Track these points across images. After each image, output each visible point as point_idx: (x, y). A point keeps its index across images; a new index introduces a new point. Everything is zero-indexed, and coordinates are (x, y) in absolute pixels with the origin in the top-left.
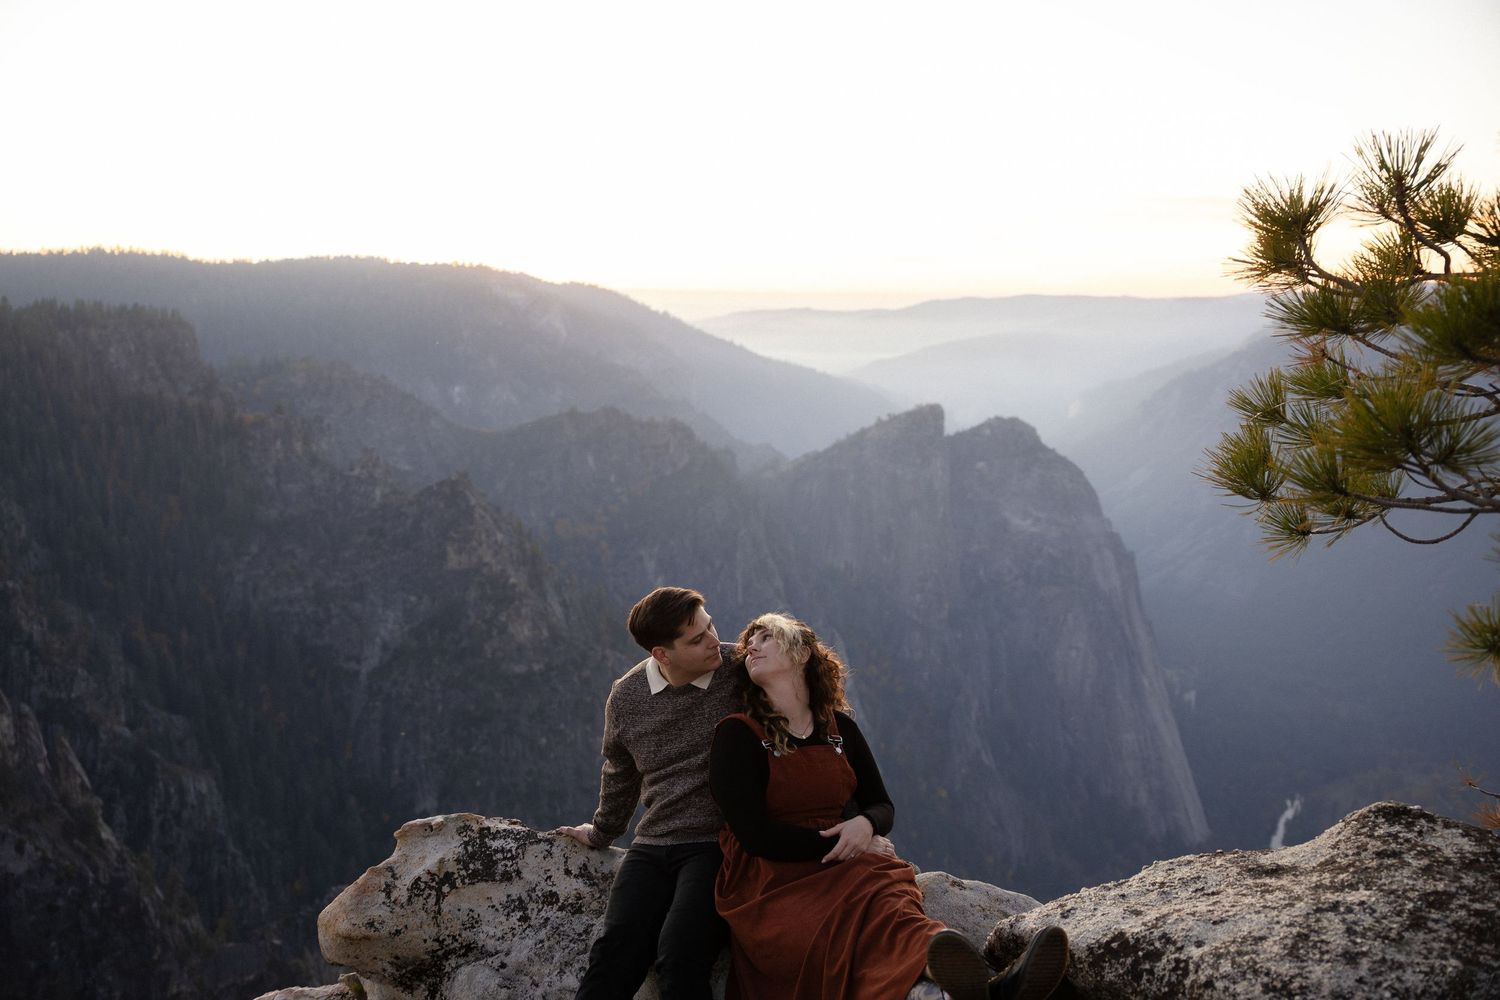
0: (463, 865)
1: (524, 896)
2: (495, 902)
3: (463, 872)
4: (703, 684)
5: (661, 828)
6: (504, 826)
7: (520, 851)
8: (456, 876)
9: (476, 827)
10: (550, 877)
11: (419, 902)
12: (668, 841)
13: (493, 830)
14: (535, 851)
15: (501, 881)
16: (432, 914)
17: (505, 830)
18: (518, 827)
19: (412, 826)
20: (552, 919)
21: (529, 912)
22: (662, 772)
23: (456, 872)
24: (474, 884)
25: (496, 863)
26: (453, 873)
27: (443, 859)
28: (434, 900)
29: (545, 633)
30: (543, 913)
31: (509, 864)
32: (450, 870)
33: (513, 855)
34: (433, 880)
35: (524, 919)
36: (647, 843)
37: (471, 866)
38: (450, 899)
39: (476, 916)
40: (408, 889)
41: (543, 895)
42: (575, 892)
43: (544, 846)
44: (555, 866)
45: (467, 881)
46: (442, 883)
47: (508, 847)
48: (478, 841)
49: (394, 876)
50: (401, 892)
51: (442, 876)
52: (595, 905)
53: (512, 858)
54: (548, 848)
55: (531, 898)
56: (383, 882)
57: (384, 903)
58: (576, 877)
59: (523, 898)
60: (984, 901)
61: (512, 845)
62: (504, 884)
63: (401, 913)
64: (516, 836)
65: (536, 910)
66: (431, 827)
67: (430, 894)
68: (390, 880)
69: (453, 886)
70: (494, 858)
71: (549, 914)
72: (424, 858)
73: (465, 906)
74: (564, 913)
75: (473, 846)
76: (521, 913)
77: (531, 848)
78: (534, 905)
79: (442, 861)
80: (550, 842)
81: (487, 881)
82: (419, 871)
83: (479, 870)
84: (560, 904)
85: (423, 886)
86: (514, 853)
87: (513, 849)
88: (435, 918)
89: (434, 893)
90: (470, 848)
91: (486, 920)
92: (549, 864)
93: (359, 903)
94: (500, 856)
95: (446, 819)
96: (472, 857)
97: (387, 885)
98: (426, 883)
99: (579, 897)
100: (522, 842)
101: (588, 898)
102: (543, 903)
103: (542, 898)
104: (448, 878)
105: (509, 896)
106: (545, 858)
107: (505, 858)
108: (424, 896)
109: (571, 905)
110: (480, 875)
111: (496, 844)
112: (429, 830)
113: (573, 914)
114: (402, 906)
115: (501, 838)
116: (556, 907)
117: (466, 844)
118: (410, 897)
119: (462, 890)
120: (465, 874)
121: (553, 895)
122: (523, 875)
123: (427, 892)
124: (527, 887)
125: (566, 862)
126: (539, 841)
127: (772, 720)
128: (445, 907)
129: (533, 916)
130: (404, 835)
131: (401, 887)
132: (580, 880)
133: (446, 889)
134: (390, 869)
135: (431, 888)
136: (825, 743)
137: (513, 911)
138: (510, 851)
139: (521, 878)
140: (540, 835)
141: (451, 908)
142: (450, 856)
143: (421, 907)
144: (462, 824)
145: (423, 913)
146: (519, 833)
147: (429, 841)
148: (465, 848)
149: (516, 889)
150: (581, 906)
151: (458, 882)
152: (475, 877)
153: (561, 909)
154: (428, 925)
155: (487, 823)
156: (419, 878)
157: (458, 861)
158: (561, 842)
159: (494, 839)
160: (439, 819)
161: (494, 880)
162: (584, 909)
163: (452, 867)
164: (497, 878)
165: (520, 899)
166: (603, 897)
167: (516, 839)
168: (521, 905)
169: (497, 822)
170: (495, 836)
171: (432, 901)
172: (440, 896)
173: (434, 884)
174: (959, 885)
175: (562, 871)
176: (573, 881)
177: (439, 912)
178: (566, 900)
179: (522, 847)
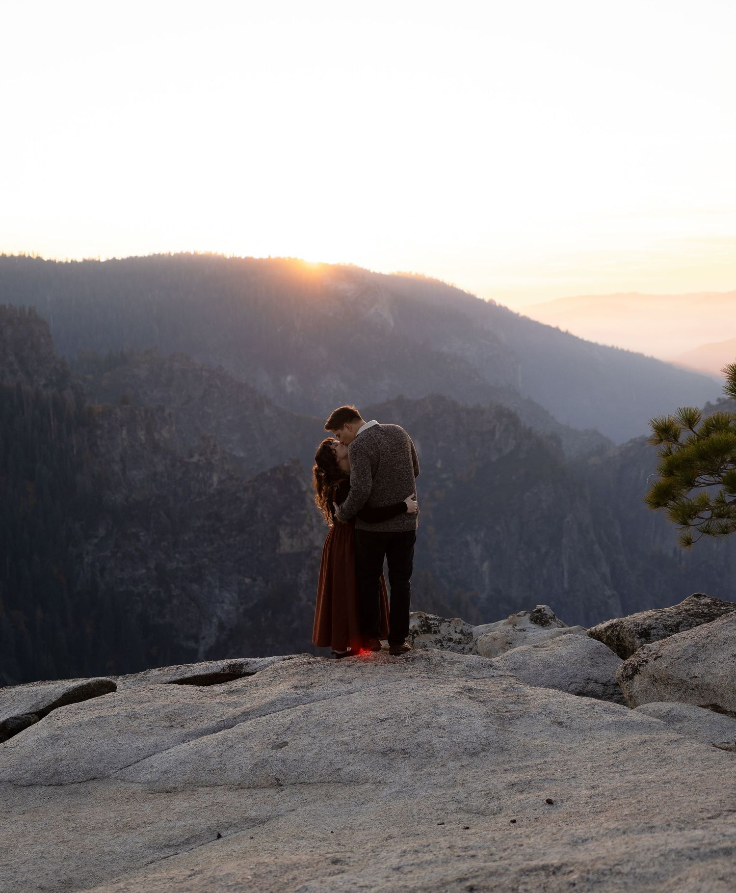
1: (441, 639)
2: (432, 640)
3: (421, 630)
6: (433, 617)
9: (424, 616)
10: (450, 633)
14: (444, 625)
15: (434, 633)
18: (438, 617)
20: (451, 646)
25: (432, 628)
30: (448, 644)
31: (436, 628)
35: (442, 645)
37: (423, 628)
38: (417, 638)
39: (425, 645)
41: (448, 639)
44: (451, 630)
46: (414, 633)
48: (425, 621)
52: (465, 642)
53: (437, 626)
54: (449, 624)
55: (443, 639)
61: (436, 622)
62: (434, 635)
69: (418, 634)
70: (431, 626)
73: (422, 641)
77: (443, 623)
78: (445, 641)
80: (449, 622)
81: (428, 633)
83: (426, 629)
87: (437, 624)
91: (429, 646)
92: (449, 629)
94: (433, 625)
96: (424, 625)
99: (460, 639)
101: (463, 640)
102: (448, 641)
105: (436, 638)
106: (448, 627)
107: (435, 626)
111: (431, 622)
113: (458, 644)
117: (421, 622)
119: (421, 636)
121: (452, 639)
124: (442, 636)
125: (455, 629)
126: (446, 622)
128: (415, 641)
129: (445, 645)
133: (415, 635)
137: (438, 643)
139: (440, 633)
140: (446, 620)
142: (416, 625)
144: (421, 615)
146: (439, 619)
149: (439, 637)
150: (461, 642)
151: (419, 633)
152: (425, 632)
153: (454, 643)
155: (428, 616)
157: (419, 626)
158: (453, 622)
161: (431, 633)
163: (417, 628)
166: (468, 640)
167: (438, 621)
168: (440, 641)
169: (431, 615)
170: (431, 619)
171: (411, 639)
172: (414, 638)
175: (454, 632)
176: (458, 634)
177: (413, 643)
178: (456, 640)
179: (440, 623)
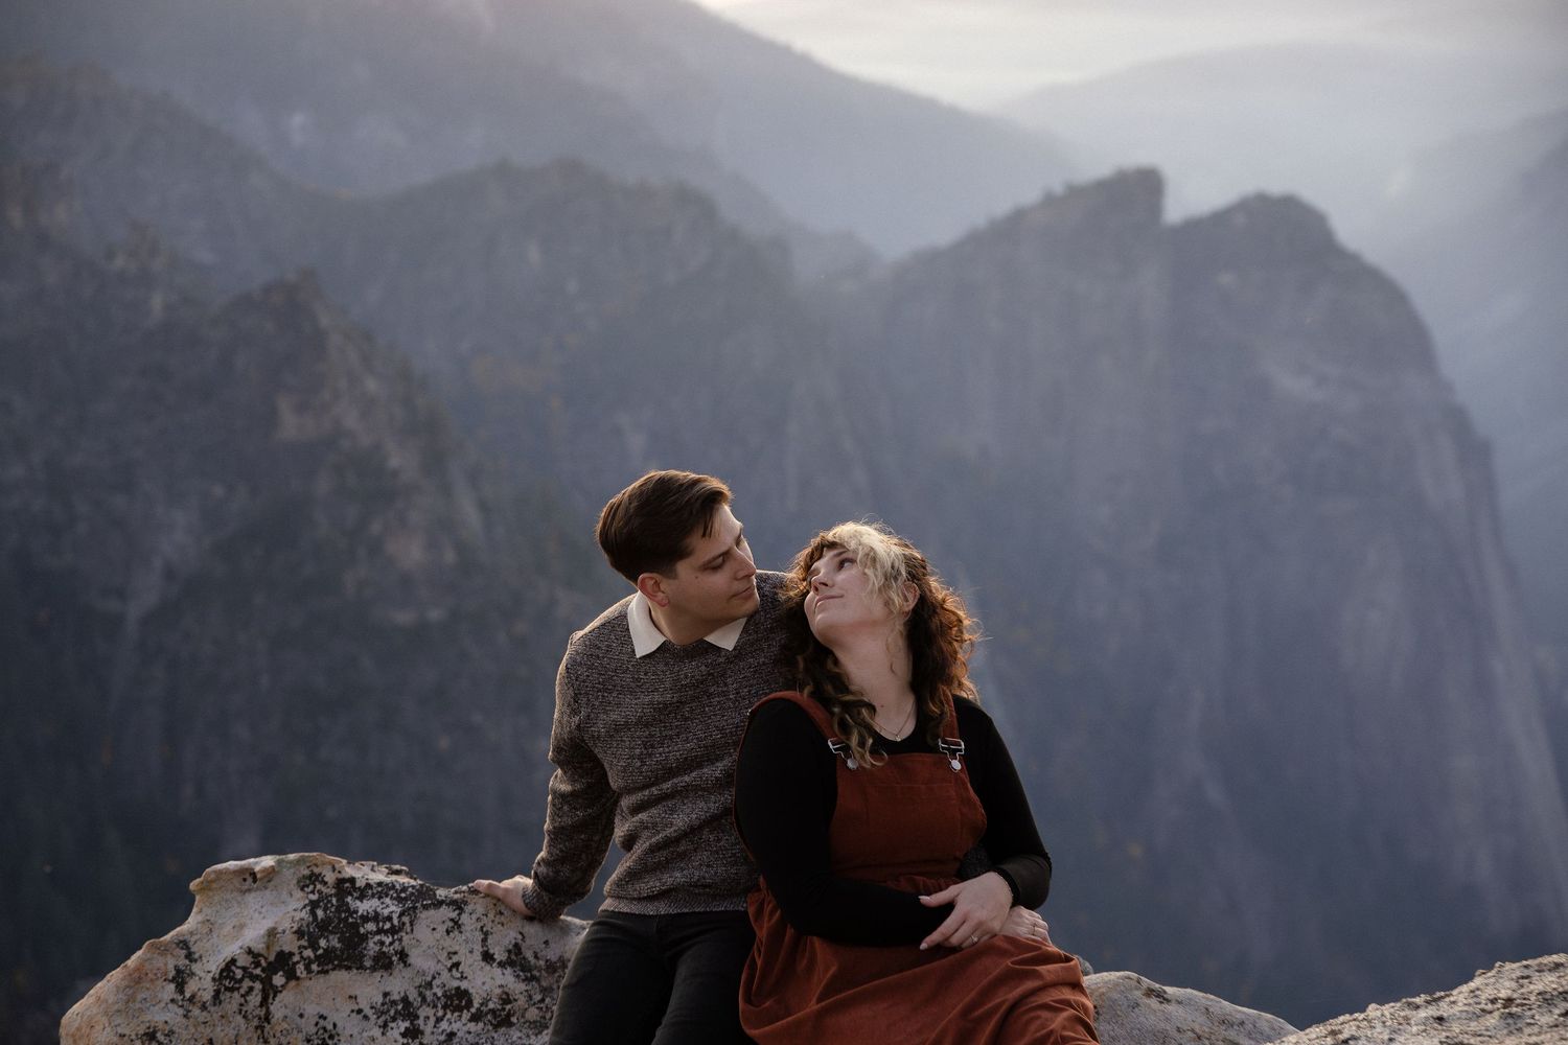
0: (309, 940)
1: (413, 996)
2: (364, 1005)
3: (308, 953)
4: (726, 640)
5: (651, 884)
6: (379, 876)
7: (406, 919)
8: (296, 958)
9: (330, 877)
10: (456, 965)
11: (232, 1002)
12: (662, 908)
13: (360, 883)
14: (431, 922)
15: (373, 969)
16: (256, 1022)
17: (380, 884)
18: (403, 880)
19: (220, 872)
20: (459, 1034)
21: (421, 1022)
22: (655, 790)
23: (296, 951)
24: (326, 972)
25: (364, 938)
26: (291, 954)
27: (274, 929)
28: (259, 998)
29: (450, 557)
30: (444, 1025)
31: (388, 940)
32: (287, 949)
33: (393, 926)
34: (257, 964)
35: (412, 1033)
36: (626, 910)
37: (323, 943)
38: (286, 996)
39: (330, 1027)
40: (214, 979)
41: (445, 995)
42: (499, 991)
43: (447, 913)
44: (467, 946)
45: (314, 967)
46: (272, 969)
47: (386, 912)
48: (334, 900)
49: (189, 956)
50: (202, 983)
51: (272, 958)
52: (533, 1014)
53: (393, 931)
54: (454, 915)
55: (424, 999)
56: (171, 967)
57: (172, 1001)
58: (501, 965)
59: (411, 999)
60: (1200, 1023)
61: (391, 908)
62: (377, 975)
63: (201, 1019)
64: (400, 894)
65: (433, 1019)
66: (253, 875)
67: (251, 989)
68: (183, 962)
69: (291, 975)
70: (362, 930)
71: (455, 1027)
72: (242, 926)
73: (311, 1010)
74: (481, 1025)
75: (325, 910)
76: (407, 1024)
77: (425, 914)
78: (430, 1012)
79: (272, 933)
80: (458, 905)
81: (348, 968)
82: (232, 949)
83: (336, 949)
84: (473, 1010)
85: (239, 974)
86: (396, 922)
87: (395, 916)
88: (260, 1028)
89: (258, 986)
90: (320, 913)
91: (348, 1032)
92: (456, 942)
93: (131, 999)
94: (371, 926)
95: (279, 862)
96: (324, 927)
97: (179, 971)
98: (244, 969)
99: (506, 999)
100: (409, 904)
101: (522, 1001)
102: (445, 1007)
103: (443, 1000)
104: (283, 962)
105: (386, 995)
106: (448, 932)
107: (380, 931)
108: (242, 991)
109: (493, 1011)
110: (336, 957)
111: (365, 906)
112: (250, 880)
113: (496, 1027)
114: (204, 1007)
115: (373, 896)
116: (466, 1015)
117: (314, 905)
118: (217, 993)
119: (308, 983)
120: (312, 956)
121: (462, 995)
122: (411, 960)
123: (247, 983)
124: (418, 981)
125: (484, 940)
126: (440, 903)
127: (848, 707)
128: (277, 1008)
129: (428, 1029)
130: (206, 888)
131: (202, 974)
132: (509, 971)
133: (278, 980)
134: (183, 944)
135: (254, 978)
136: (934, 749)
137: (394, 1019)
138: (389, 918)
139: (406, 965)
140: (441, 893)
141: (288, 1012)
142: (286, 925)
143: (235, 1007)
144: (307, 872)
145: (239, 1019)
146: (404, 889)
147: (250, 898)
148: (313, 913)
149: (399, 984)
150: (509, 1015)
151: (300, 969)
152: (328, 962)
153: (475, 1018)
154: (249, 1039)
155: (350, 871)
156: (233, 961)
157: (300, 933)
158: (477, 906)
159: (361, 898)
160: (268, 861)
161: (361, 967)
162: (514, 1020)
163: (289, 944)
164: (368, 963)
165: (405, 1000)
166: (548, 1000)
167: (400, 900)
168: (407, 1010)
169: (366, 869)
170: (364, 892)
171: (255, 999)
172: (269, 993)
173: (258, 971)
174: (1158, 996)
175: (477, 956)
176: (497, 971)
177: (267, 1018)
178: (484, 1003)
179: (410, 912)
